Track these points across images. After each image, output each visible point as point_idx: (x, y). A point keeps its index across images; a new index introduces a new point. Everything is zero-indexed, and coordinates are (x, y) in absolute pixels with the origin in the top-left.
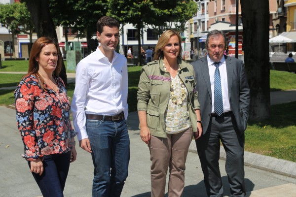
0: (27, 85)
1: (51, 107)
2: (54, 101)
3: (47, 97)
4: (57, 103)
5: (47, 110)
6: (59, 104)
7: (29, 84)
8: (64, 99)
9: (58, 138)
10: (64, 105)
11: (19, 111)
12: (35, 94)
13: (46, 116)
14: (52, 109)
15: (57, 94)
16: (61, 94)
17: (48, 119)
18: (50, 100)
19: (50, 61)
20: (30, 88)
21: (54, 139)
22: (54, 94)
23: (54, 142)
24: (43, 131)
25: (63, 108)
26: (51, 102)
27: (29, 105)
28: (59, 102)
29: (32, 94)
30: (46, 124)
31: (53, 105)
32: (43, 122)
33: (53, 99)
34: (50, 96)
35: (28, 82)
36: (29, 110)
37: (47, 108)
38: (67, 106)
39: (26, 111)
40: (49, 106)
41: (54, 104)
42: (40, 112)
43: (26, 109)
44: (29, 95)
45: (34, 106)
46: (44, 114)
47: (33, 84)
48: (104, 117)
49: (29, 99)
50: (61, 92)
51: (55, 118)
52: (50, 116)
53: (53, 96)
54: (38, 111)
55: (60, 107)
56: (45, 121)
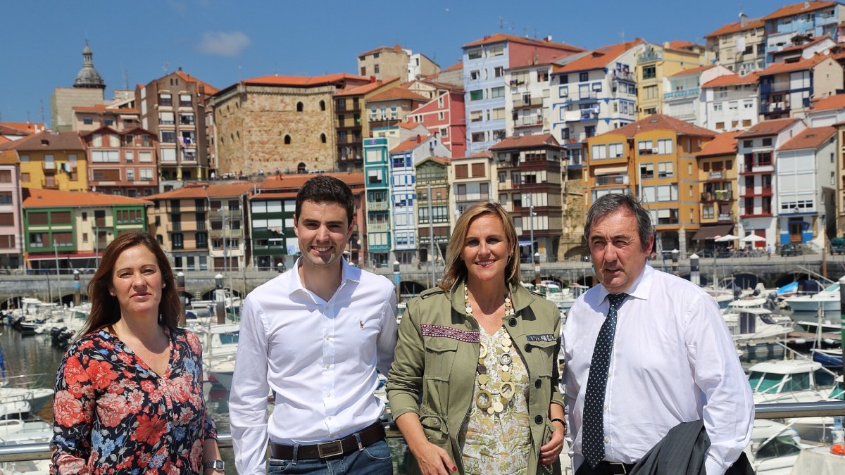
0: (80, 359)
1: (135, 419)
2: (147, 401)
3: (129, 390)
4: (156, 406)
5: (124, 425)
6: (162, 409)
7: (85, 357)
8: (182, 392)
10: (177, 409)
11: (60, 422)
12: (101, 384)
13: (119, 442)
14: (136, 424)
15: (163, 382)
16: (177, 380)
17: (122, 452)
18: (137, 399)
20: (85, 367)
22: (154, 380)
25: (171, 419)
26: (136, 405)
27: (84, 410)
28: (163, 401)
29: (89, 382)
30: (115, 464)
31: (141, 413)
32: (108, 460)
33: (147, 394)
34: (139, 389)
35: (86, 351)
36: (83, 423)
37: (123, 421)
38: (184, 411)
39: (75, 425)
40: (131, 414)
41: (146, 410)
42: (105, 432)
43: (75, 421)
44: (82, 384)
45: (95, 415)
46: (114, 437)
47: (98, 357)
48: (295, 451)
49: (84, 395)
50: (178, 375)
51: (139, 448)
52: (128, 442)
53: (149, 386)
54: (103, 427)
55: (164, 416)
56: (114, 457)
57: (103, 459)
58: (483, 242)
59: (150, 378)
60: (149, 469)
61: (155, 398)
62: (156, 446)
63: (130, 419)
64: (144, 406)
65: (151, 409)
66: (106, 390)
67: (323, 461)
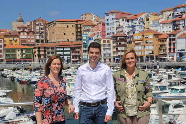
0: (41, 82)
1: (52, 96)
2: (55, 92)
3: (51, 89)
4: (57, 93)
5: (50, 97)
6: (58, 94)
7: (42, 82)
8: (62, 91)
9: (52, 114)
10: (61, 94)
11: (36, 96)
12: (45, 88)
13: (48, 100)
14: (52, 97)
15: (58, 88)
16: (61, 88)
17: (49, 103)
18: (53, 91)
19: (55, 68)
20: (42, 84)
21: (50, 115)
22: (56, 87)
23: (49, 117)
24: (44, 110)
25: (60, 96)
26: (53, 93)
27: (41, 93)
28: (58, 92)
29: (43, 87)
30: (47, 105)
31: (54, 94)
32: (46, 104)
33: (55, 90)
34: (53, 89)
35: (42, 80)
36: (41, 96)
37: (50, 96)
38: (63, 95)
39: (39, 96)
40: (51, 95)
41: (55, 94)
42: (45, 98)
43: (39, 95)
44: (41, 87)
45: (43, 94)
46: (47, 99)
47: (45, 82)
48: (86, 104)
49: (41, 90)
50: (61, 87)
51: (52, 102)
52: (50, 101)
53: (55, 89)
54: (45, 97)
55: (58, 96)
56: (47, 104)
57: (45, 104)
58: (130, 59)
59: (55, 87)
60: (54, 107)
61: (57, 92)
62: (56, 102)
63: (51, 96)
64: (54, 93)
65: (56, 94)
66: (46, 89)
67: (92, 107)
